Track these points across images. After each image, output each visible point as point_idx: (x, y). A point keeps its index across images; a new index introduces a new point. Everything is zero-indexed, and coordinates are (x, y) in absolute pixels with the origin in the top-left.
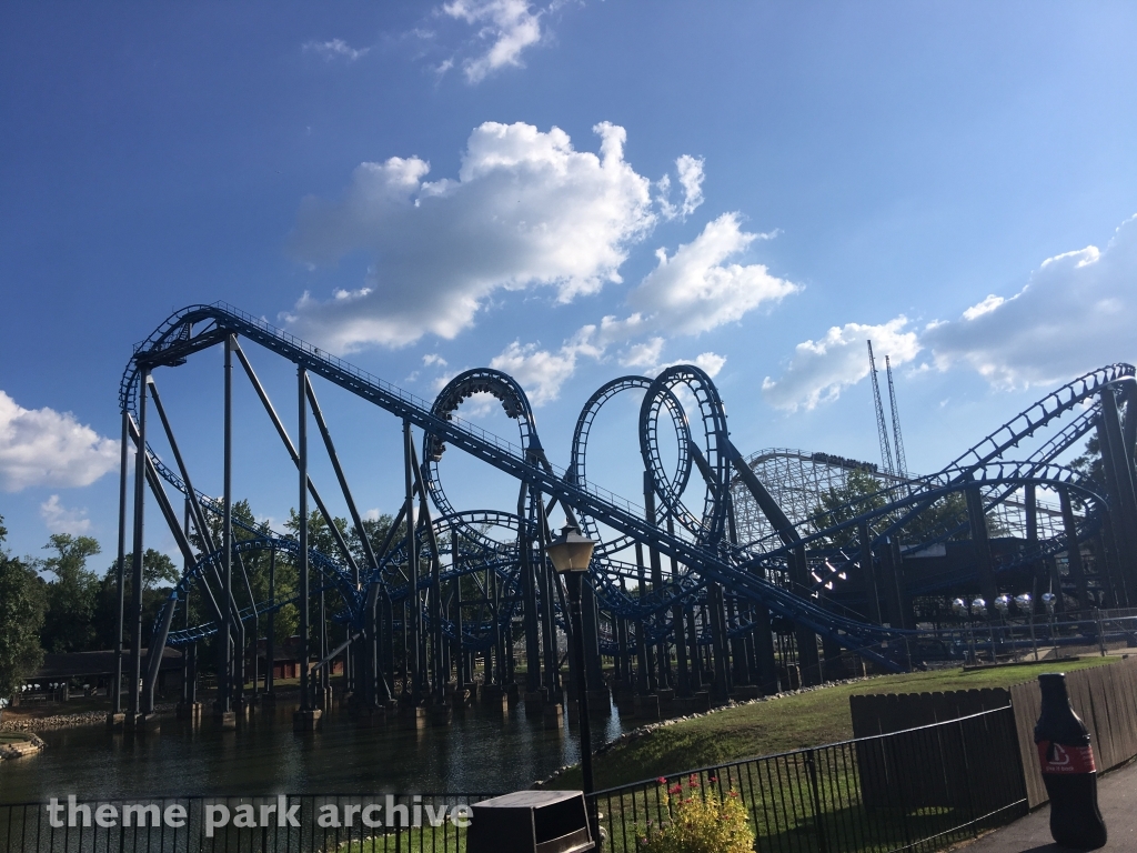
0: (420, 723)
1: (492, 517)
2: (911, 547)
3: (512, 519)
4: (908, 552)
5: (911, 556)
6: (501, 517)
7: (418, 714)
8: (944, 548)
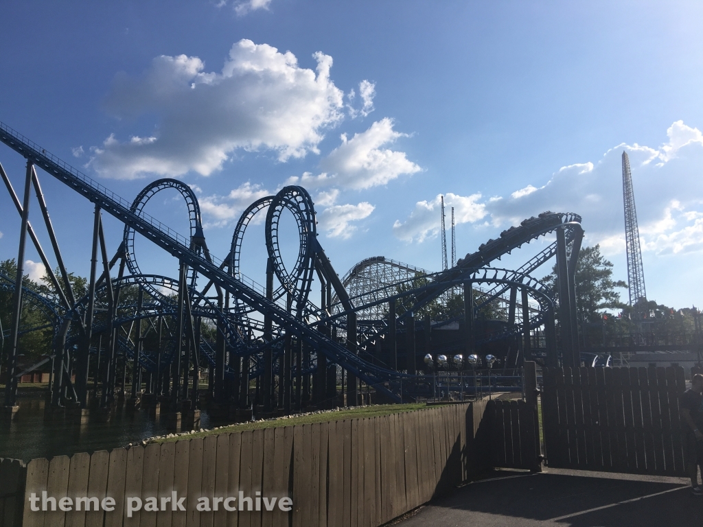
0: (84, 420)
1: (159, 280)
2: (439, 322)
3: (174, 283)
4: (437, 326)
5: (438, 329)
6: (166, 281)
7: (83, 413)
8: (458, 325)
